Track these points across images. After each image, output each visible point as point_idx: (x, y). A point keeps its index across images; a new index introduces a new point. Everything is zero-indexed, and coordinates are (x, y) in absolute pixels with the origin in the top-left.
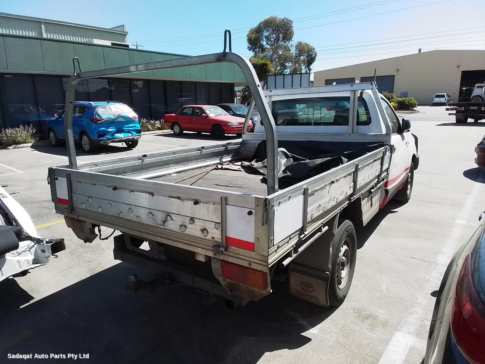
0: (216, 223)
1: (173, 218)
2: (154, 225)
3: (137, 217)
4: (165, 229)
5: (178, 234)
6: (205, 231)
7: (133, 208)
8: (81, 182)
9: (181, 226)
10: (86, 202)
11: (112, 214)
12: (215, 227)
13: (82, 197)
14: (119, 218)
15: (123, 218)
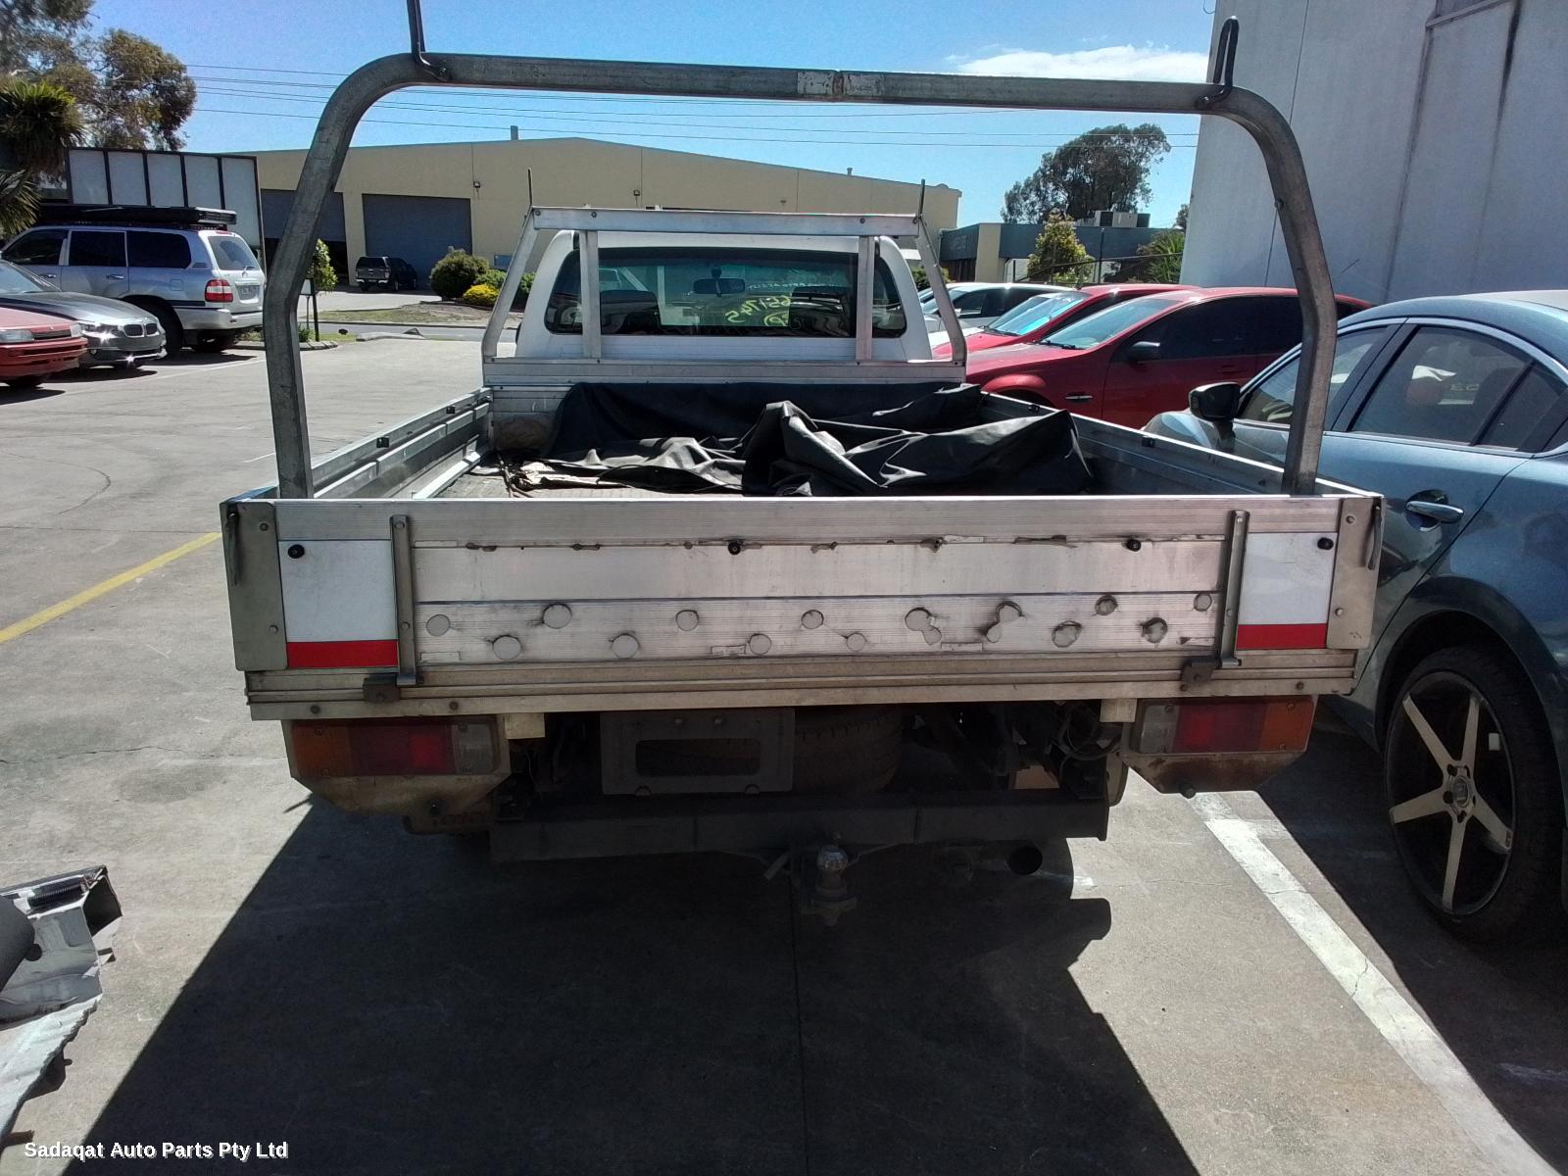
0: (1200, 593)
1: (1024, 610)
2: (935, 648)
3: (847, 638)
4: (985, 652)
5: (1043, 656)
6: (1157, 628)
7: (827, 608)
8: (493, 548)
9: (1058, 628)
10: (521, 631)
11: (701, 651)
12: (1195, 608)
13: (495, 611)
14: (743, 658)
15: (770, 653)
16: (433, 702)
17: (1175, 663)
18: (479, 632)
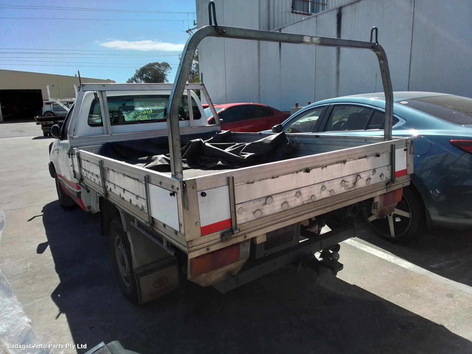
0: (388, 166)
1: (361, 177)
2: (347, 191)
3: (330, 192)
4: (355, 189)
5: (365, 188)
6: (382, 176)
7: (326, 185)
8: (253, 183)
9: (367, 180)
10: (261, 208)
11: (301, 204)
12: (388, 170)
13: (254, 203)
14: (310, 203)
15: (316, 200)
16: (240, 237)
17: (385, 184)
18: (251, 211)
